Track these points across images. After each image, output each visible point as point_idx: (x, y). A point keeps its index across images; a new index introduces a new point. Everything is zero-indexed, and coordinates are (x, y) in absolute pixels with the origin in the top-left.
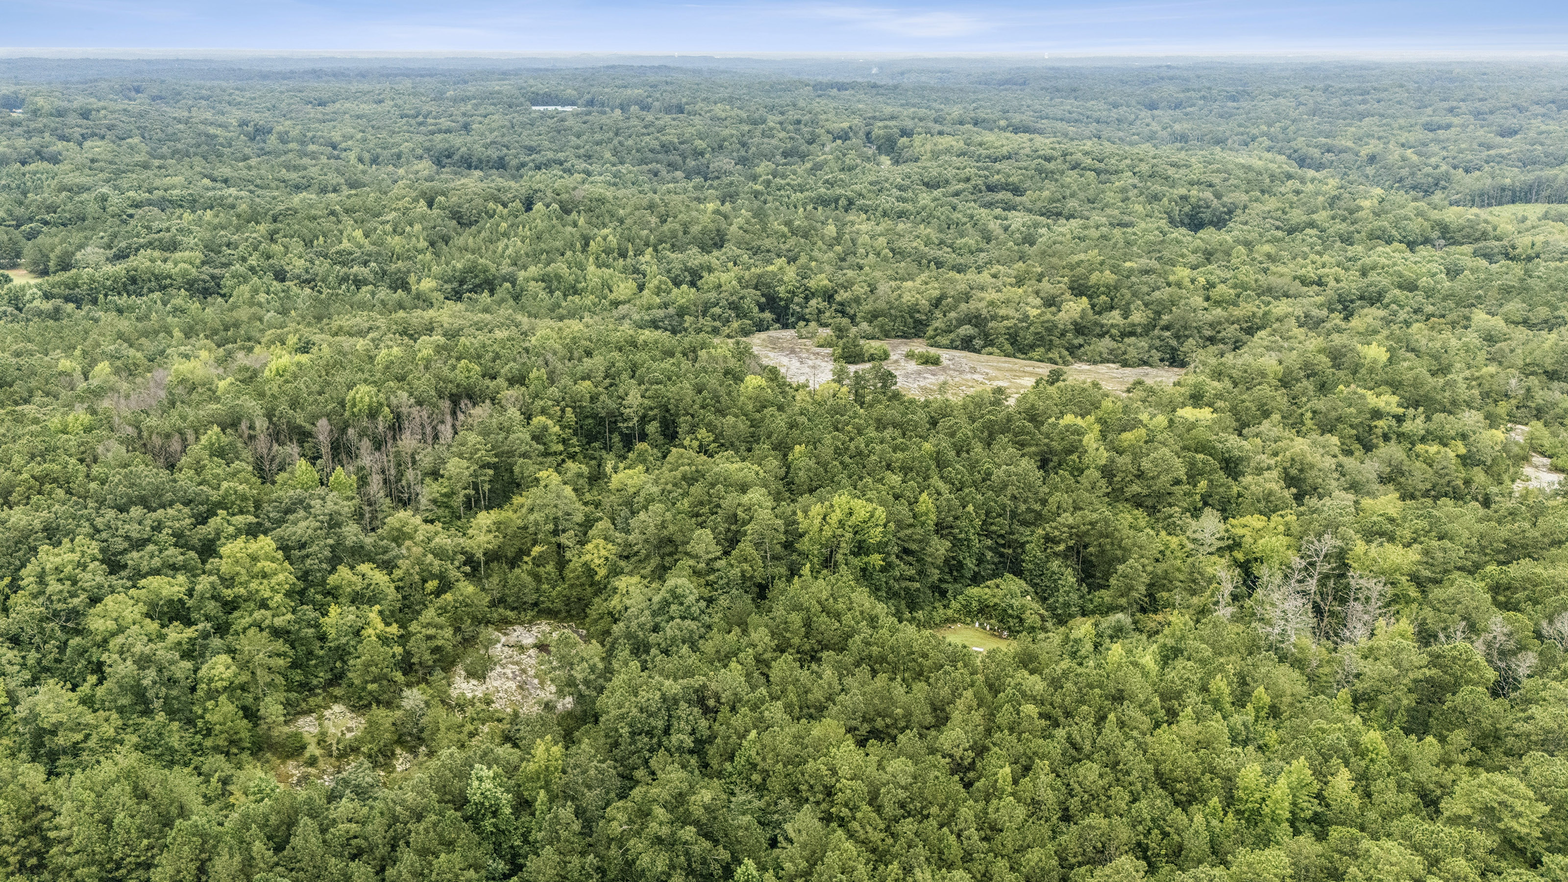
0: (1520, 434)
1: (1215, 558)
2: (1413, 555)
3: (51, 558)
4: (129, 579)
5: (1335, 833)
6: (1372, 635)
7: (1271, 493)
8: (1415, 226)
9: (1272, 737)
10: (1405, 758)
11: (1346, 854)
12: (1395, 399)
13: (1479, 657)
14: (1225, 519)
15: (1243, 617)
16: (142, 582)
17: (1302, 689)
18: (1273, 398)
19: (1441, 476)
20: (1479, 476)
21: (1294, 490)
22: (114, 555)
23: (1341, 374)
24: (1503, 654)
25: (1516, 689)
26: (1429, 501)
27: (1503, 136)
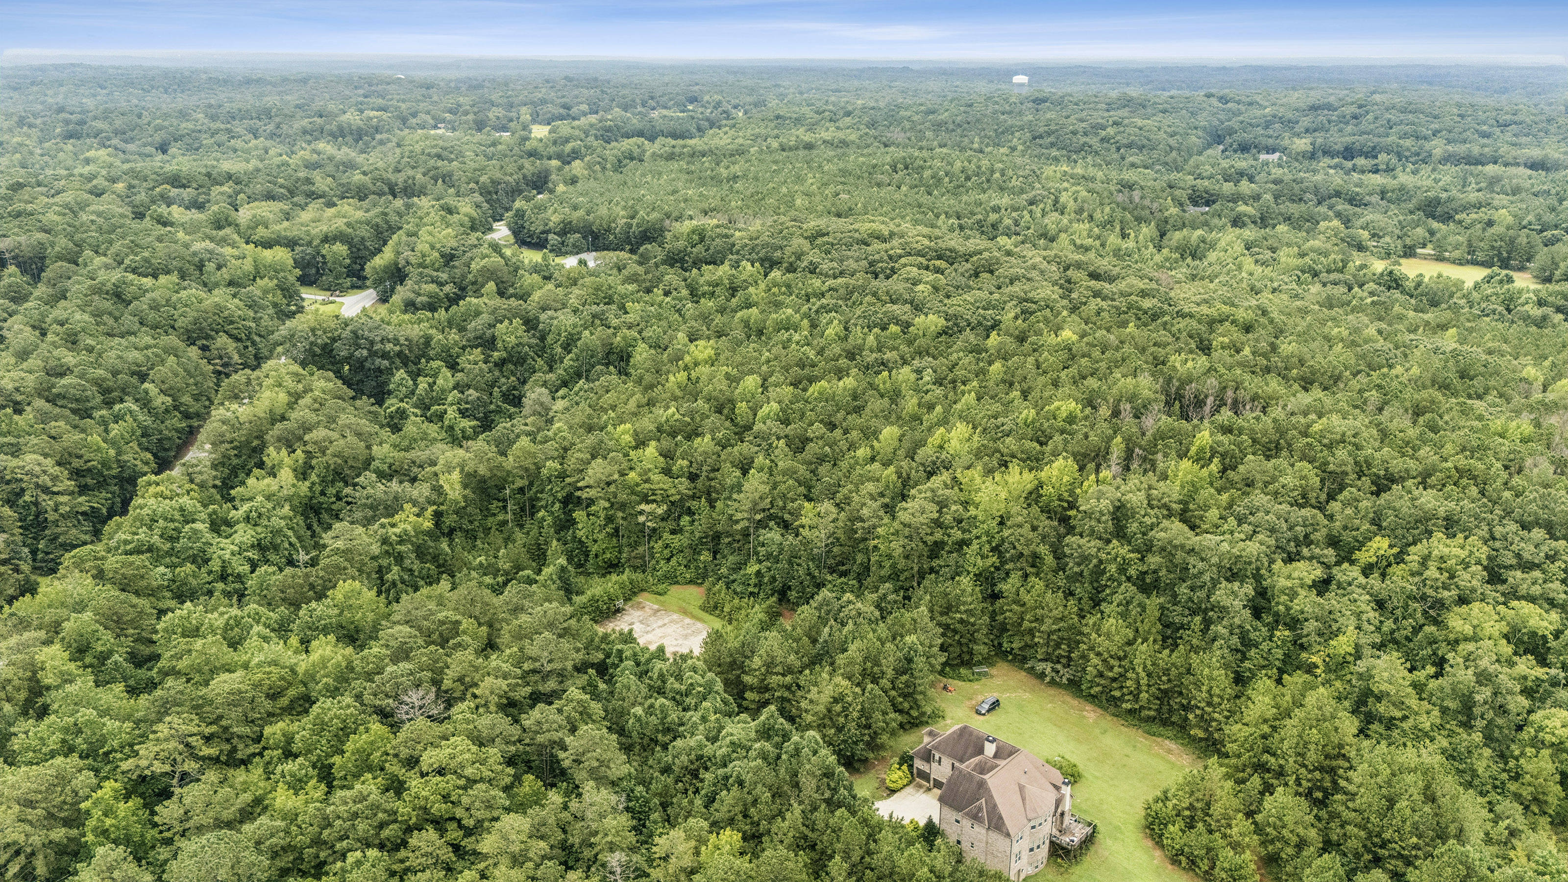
3: (1441, 547)
4: (1503, 594)
16: (1514, 603)
22: (1499, 566)
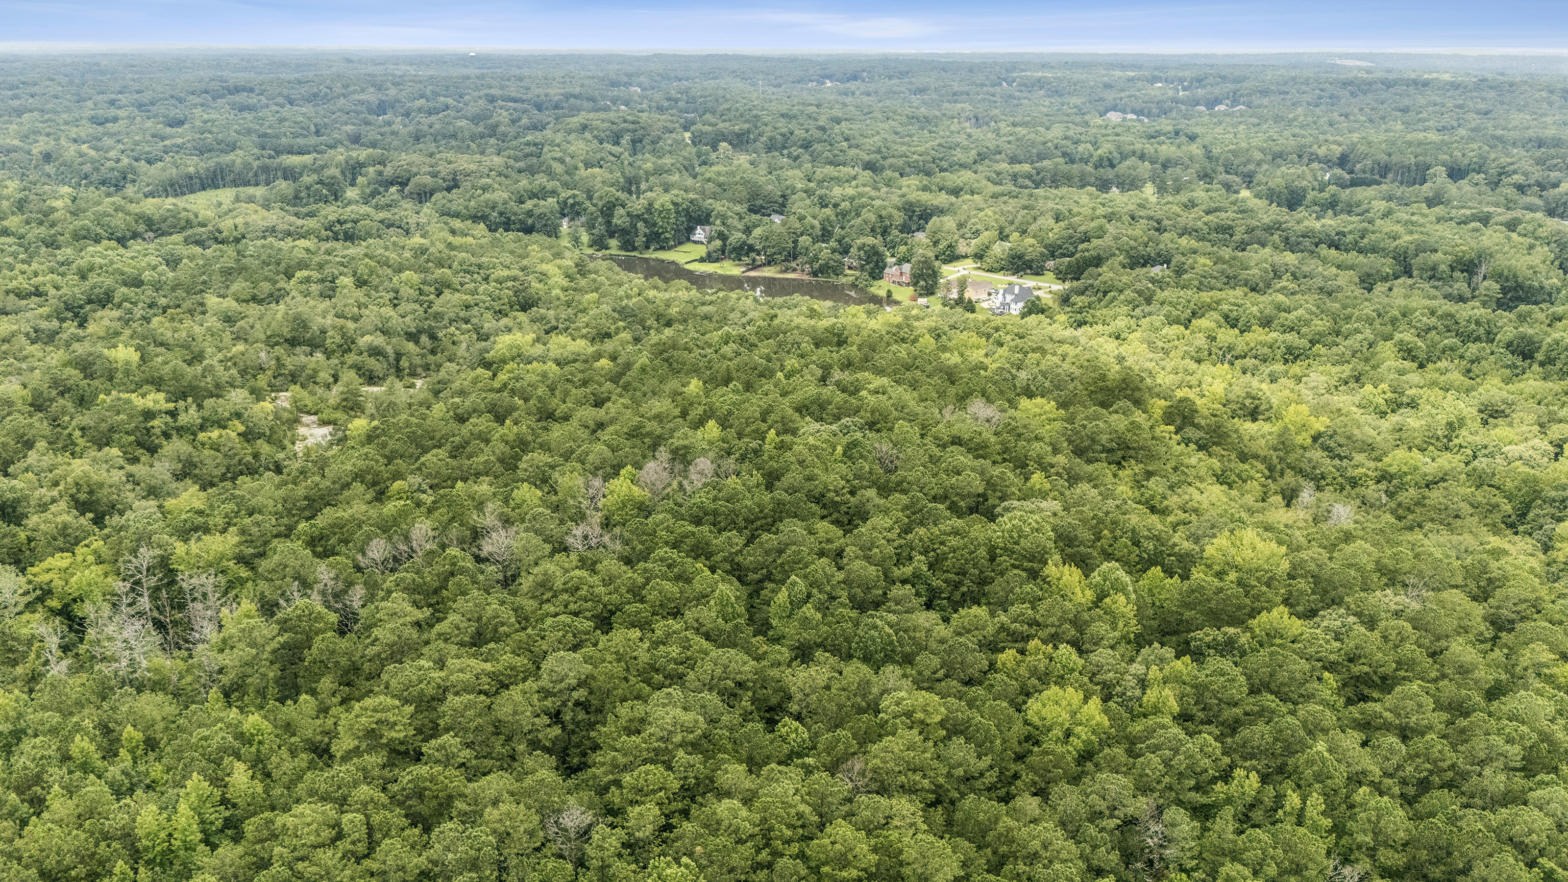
0: (285, 399)
1: (27, 616)
2: (232, 538)
5: (250, 827)
6: (221, 627)
7: (65, 526)
8: (119, 221)
9: (157, 770)
10: (289, 724)
11: (266, 840)
12: (161, 396)
13: (319, 608)
14: (23, 571)
15: (81, 665)
17: (171, 709)
18: (31, 425)
19: (231, 457)
20: (264, 448)
21: (90, 515)
23: (96, 383)
24: (336, 596)
25: (356, 621)
26: (228, 484)
27: (171, 126)
